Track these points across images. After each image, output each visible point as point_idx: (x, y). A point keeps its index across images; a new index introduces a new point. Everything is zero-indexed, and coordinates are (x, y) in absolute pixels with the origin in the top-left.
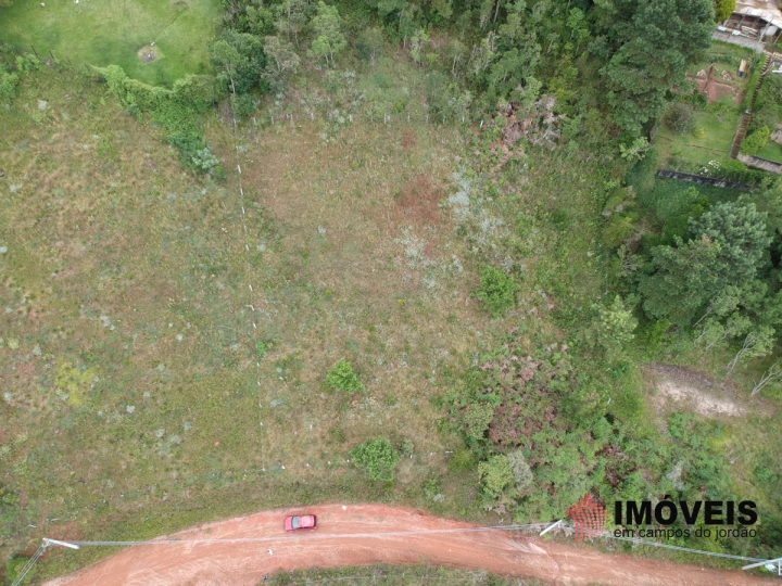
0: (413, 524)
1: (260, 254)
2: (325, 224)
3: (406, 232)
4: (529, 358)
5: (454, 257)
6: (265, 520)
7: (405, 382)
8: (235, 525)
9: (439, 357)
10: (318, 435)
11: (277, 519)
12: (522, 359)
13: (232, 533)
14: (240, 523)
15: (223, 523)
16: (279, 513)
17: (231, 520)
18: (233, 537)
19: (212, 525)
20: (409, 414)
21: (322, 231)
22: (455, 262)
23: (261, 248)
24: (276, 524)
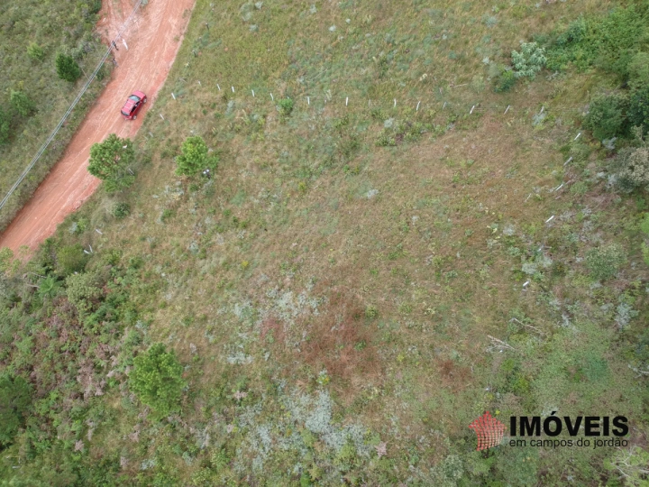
0: (75, 198)
1: (382, 121)
2: (377, 200)
3: (314, 303)
4: (99, 392)
5: (249, 358)
6: (158, 82)
7: (175, 239)
8: (168, 59)
9: (170, 288)
10: (183, 136)
11: (153, 91)
12: (103, 382)
13: (164, 54)
14: (168, 63)
15: (176, 52)
16: (156, 95)
17: (174, 59)
18: (160, 54)
19: (180, 43)
20: (145, 228)
21: (371, 194)
22: (241, 356)
23: (389, 122)
24: (149, 88)
